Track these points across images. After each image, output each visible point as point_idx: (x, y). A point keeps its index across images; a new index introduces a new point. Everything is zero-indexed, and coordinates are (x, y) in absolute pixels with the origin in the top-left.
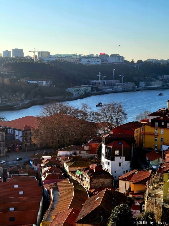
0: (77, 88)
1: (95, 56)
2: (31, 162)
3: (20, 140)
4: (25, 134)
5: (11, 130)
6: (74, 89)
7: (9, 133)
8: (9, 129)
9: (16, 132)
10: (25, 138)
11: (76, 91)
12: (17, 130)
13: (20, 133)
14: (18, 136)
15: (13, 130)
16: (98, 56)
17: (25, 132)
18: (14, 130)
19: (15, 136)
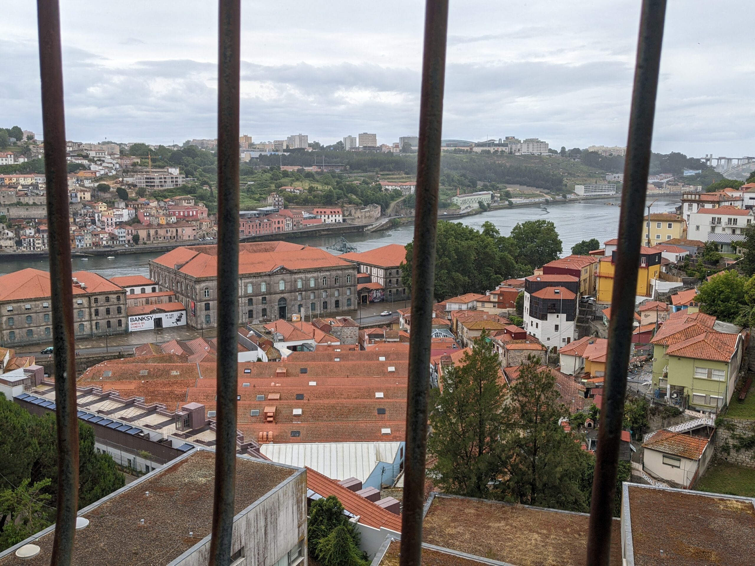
0: (467, 198)
1: (497, 142)
2: (402, 320)
3: (381, 283)
4: (388, 274)
5: (365, 267)
6: (461, 199)
7: (362, 272)
8: (362, 266)
9: (374, 270)
10: (388, 280)
11: (464, 202)
12: (375, 266)
13: (381, 272)
14: (378, 277)
15: (369, 267)
16: (503, 142)
17: (389, 271)
18: (371, 266)
19: (373, 277)
